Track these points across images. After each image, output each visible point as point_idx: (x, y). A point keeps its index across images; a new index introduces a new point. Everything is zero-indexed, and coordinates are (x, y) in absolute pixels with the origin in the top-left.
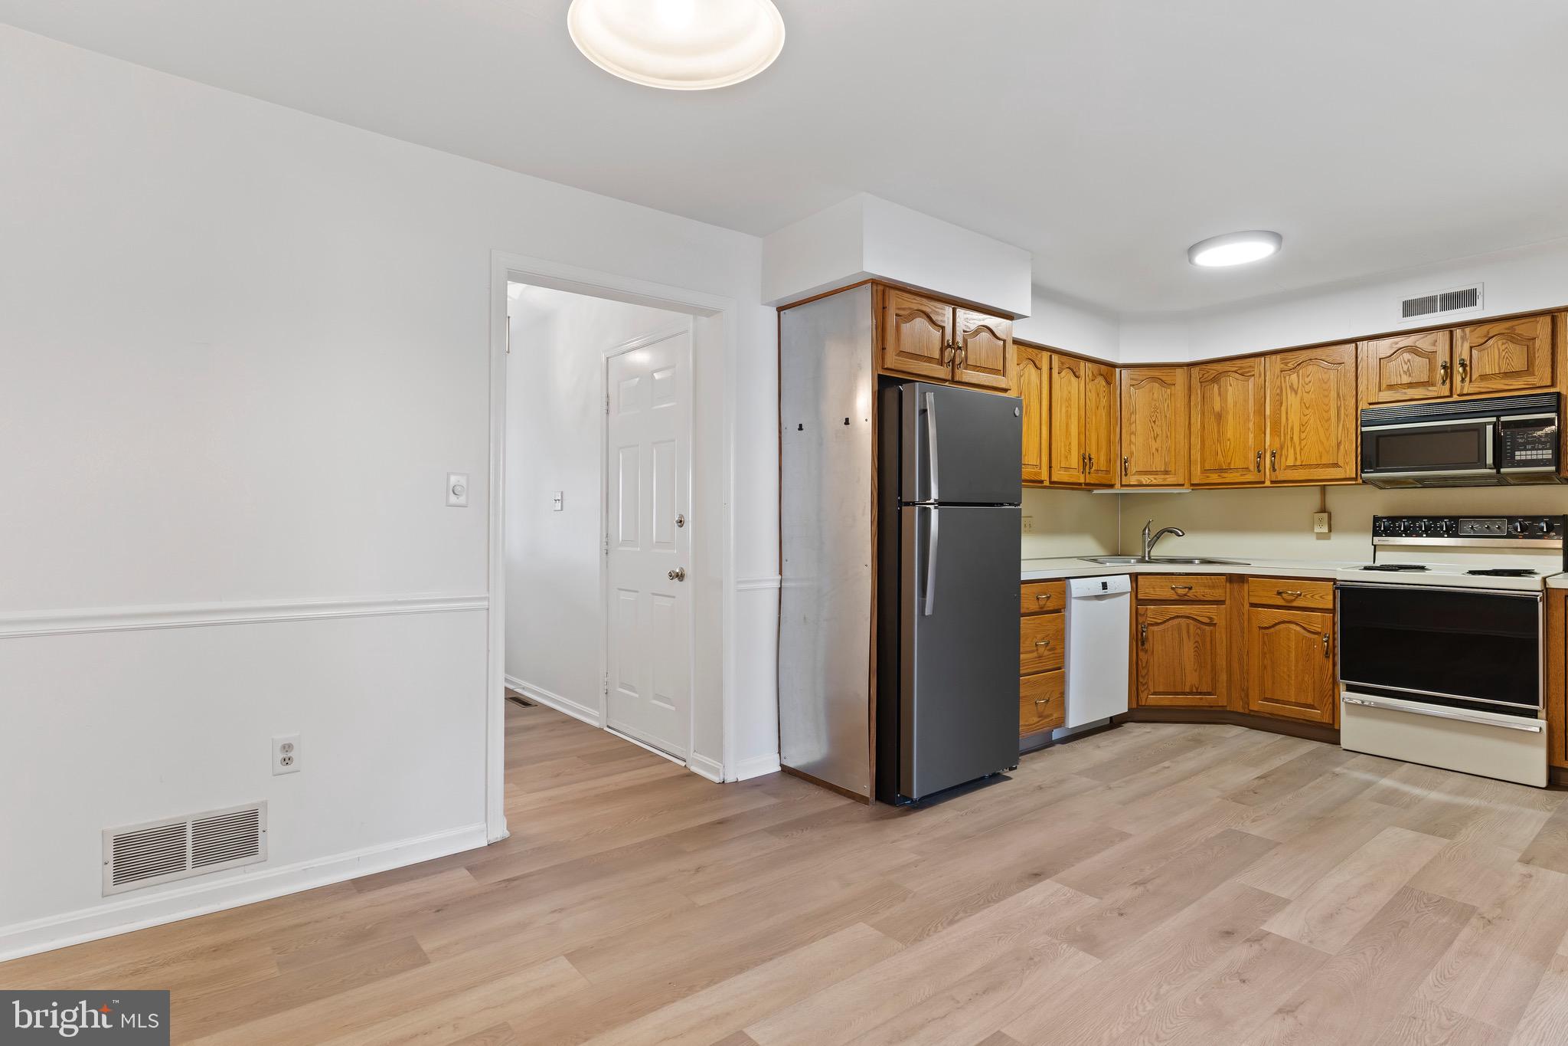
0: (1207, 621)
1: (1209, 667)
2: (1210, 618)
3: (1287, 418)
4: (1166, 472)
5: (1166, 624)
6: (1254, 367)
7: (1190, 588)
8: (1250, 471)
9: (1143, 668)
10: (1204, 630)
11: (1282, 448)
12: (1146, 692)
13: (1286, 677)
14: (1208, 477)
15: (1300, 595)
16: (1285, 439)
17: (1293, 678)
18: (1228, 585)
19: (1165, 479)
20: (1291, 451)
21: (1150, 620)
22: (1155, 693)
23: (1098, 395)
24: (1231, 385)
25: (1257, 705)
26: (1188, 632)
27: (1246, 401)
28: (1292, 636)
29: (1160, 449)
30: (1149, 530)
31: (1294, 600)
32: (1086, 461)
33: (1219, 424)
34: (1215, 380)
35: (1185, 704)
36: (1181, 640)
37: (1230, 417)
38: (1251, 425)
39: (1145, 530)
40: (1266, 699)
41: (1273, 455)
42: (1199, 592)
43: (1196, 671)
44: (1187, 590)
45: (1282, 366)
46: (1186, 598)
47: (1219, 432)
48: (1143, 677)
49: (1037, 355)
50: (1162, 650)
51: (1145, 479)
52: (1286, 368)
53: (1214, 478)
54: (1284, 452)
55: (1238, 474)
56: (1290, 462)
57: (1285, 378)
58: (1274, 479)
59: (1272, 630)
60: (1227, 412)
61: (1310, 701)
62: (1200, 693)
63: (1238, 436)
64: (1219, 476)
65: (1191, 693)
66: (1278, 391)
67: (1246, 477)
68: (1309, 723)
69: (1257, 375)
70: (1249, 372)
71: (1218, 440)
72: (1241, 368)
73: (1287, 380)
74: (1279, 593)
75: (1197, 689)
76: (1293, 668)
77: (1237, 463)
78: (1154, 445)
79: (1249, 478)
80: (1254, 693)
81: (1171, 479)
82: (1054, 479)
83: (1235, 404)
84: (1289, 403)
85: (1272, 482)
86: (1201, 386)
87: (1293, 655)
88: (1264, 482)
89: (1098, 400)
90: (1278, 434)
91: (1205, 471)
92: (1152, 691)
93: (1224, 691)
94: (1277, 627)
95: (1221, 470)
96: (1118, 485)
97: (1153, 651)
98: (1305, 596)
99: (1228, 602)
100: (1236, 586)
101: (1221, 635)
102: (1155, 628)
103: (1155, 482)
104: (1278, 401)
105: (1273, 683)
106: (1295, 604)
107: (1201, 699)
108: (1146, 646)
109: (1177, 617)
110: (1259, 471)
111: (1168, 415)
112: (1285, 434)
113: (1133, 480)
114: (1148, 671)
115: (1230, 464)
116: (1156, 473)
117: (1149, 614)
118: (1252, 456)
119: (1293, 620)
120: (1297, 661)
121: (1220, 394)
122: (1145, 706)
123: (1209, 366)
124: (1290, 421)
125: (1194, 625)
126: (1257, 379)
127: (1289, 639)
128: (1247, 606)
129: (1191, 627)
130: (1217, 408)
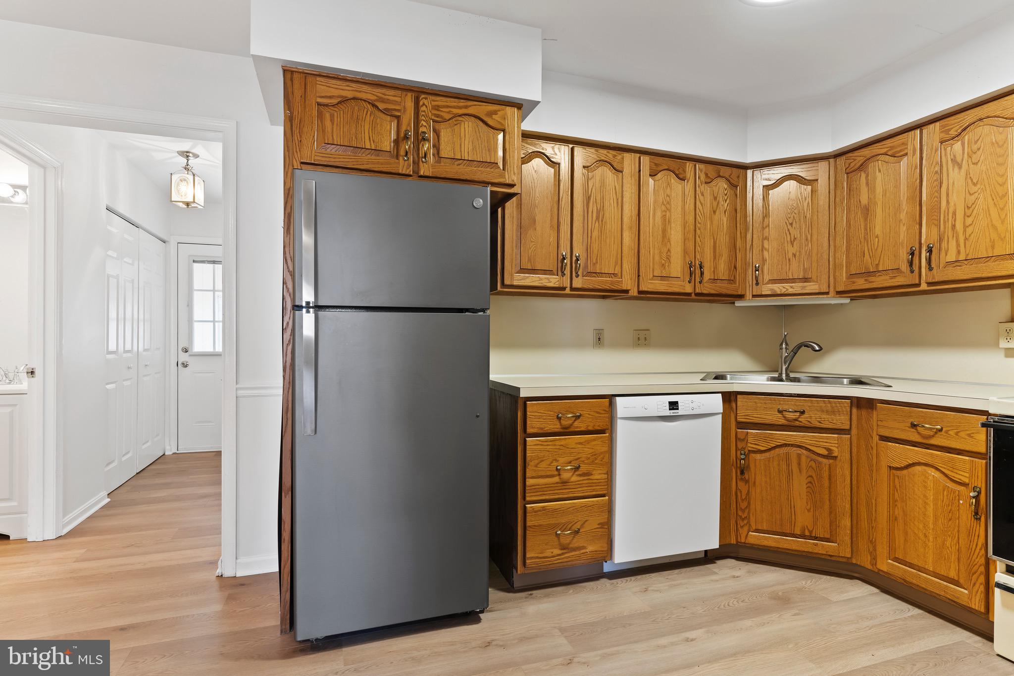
0: (825, 452)
1: (827, 507)
2: (829, 450)
3: (948, 202)
4: (806, 280)
5: (772, 452)
6: (907, 144)
7: (803, 413)
8: (901, 272)
9: (743, 500)
10: (820, 463)
11: (941, 240)
12: (746, 528)
13: (921, 535)
14: (854, 283)
15: (941, 430)
16: (945, 228)
17: (931, 539)
18: (854, 410)
19: (804, 287)
20: (953, 244)
21: (751, 446)
22: (757, 531)
23: (715, 198)
24: (880, 171)
25: (885, 565)
26: (799, 464)
27: (897, 186)
28: (930, 484)
29: (798, 254)
30: (787, 344)
31: (933, 436)
32: (694, 270)
33: (866, 220)
34: (862, 167)
35: (794, 548)
36: (790, 474)
37: (879, 210)
38: (903, 216)
39: (781, 344)
40: (896, 559)
41: (930, 251)
42: (813, 417)
43: (809, 511)
44: (798, 414)
45: (943, 135)
46: (797, 423)
47: (866, 229)
48: (743, 511)
49: (614, 156)
50: (766, 482)
51: (778, 288)
52: (947, 137)
53: (861, 283)
54: (944, 245)
55: (887, 277)
56: (951, 257)
57: (945, 150)
58: (930, 280)
59: (905, 472)
60: (875, 203)
61: (952, 574)
62: (816, 538)
63: (888, 230)
64: (866, 280)
65: (803, 536)
66: (937, 168)
67: (898, 279)
68: (953, 603)
69: (910, 152)
70: (901, 151)
71: (865, 238)
72: (892, 148)
73: (949, 153)
74: (914, 426)
75: (811, 532)
76: (931, 526)
77: (887, 263)
78: (791, 250)
79: (900, 280)
80: (882, 549)
81: (812, 287)
82: (643, 288)
83: (885, 193)
84: (951, 181)
85: (929, 284)
86: (848, 177)
87: (930, 510)
88: (919, 285)
89: (715, 204)
90: (936, 222)
91: (851, 276)
92: (754, 528)
93: (847, 539)
94: (911, 470)
95: (869, 274)
96: (749, 295)
97: (755, 483)
98: (947, 432)
99: (854, 431)
100: (864, 412)
101: (843, 471)
102: (758, 456)
103: (791, 291)
104: (935, 181)
105: (906, 540)
106: (933, 441)
107: (816, 545)
108: (746, 476)
109: (786, 445)
110: (912, 272)
111: (808, 216)
112: (945, 222)
113: (766, 289)
114: (749, 504)
115: (877, 265)
116: (793, 280)
117: (750, 440)
118: (904, 255)
119: (930, 462)
120: (936, 518)
121: (867, 184)
122: (744, 543)
123: (856, 153)
124: (952, 204)
125: (808, 457)
126: (910, 158)
127: (925, 487)
128: (876, 438)
129: (803, 459)
130: (864, 200)
